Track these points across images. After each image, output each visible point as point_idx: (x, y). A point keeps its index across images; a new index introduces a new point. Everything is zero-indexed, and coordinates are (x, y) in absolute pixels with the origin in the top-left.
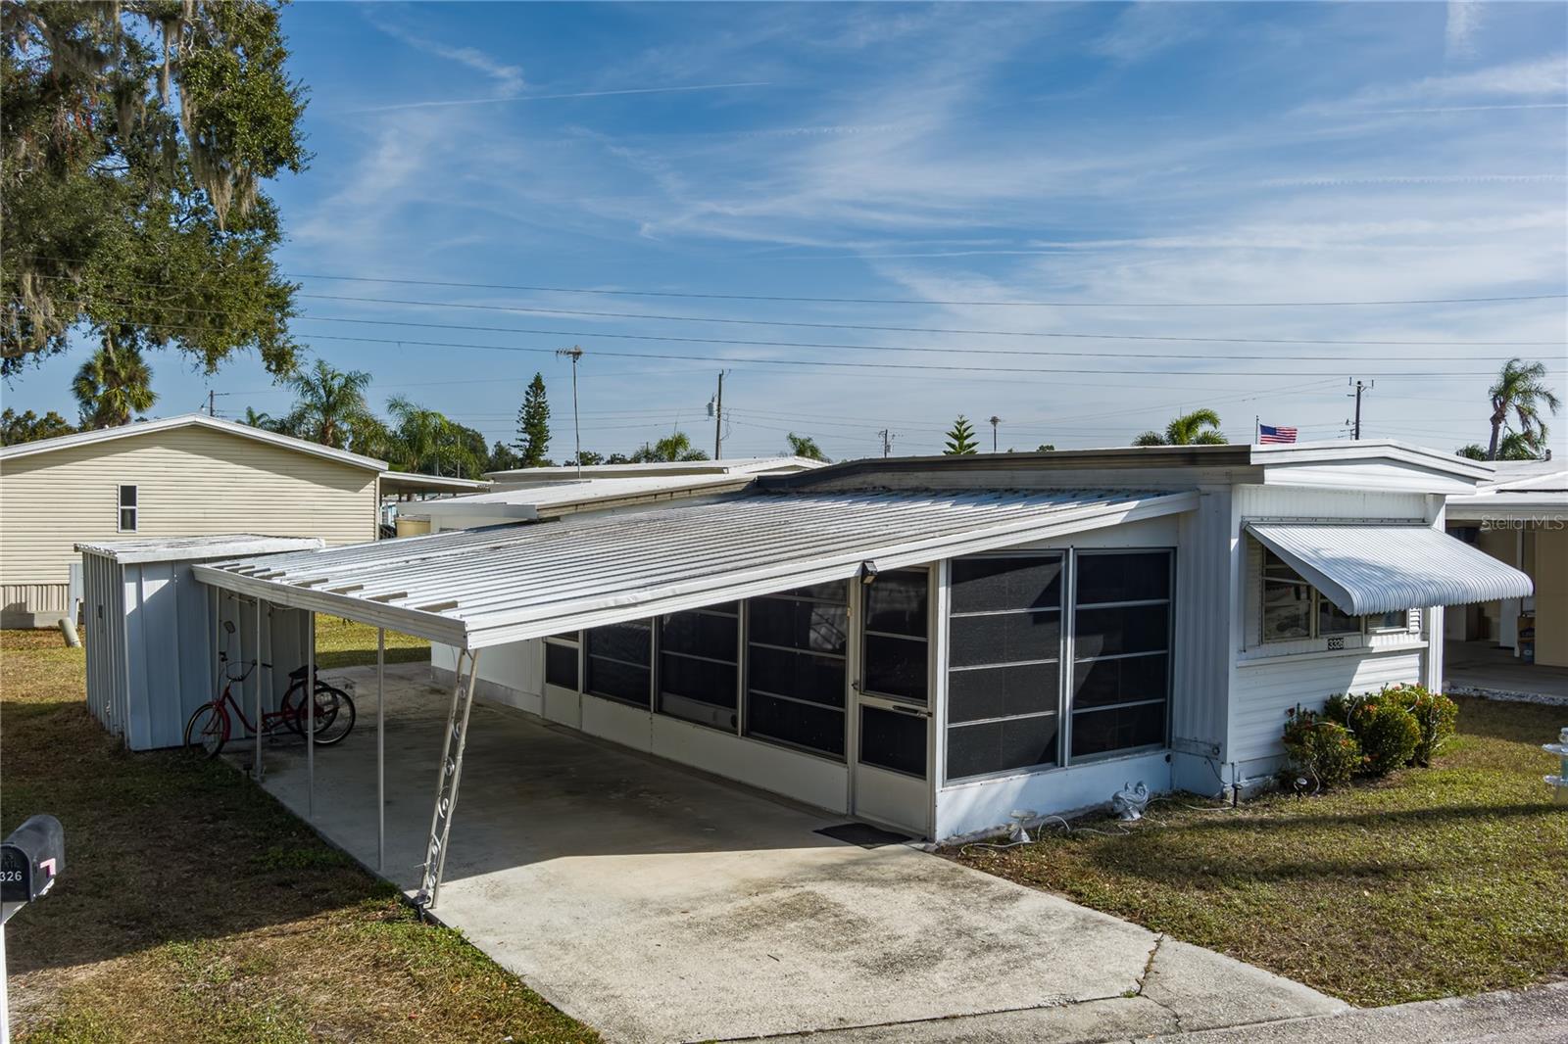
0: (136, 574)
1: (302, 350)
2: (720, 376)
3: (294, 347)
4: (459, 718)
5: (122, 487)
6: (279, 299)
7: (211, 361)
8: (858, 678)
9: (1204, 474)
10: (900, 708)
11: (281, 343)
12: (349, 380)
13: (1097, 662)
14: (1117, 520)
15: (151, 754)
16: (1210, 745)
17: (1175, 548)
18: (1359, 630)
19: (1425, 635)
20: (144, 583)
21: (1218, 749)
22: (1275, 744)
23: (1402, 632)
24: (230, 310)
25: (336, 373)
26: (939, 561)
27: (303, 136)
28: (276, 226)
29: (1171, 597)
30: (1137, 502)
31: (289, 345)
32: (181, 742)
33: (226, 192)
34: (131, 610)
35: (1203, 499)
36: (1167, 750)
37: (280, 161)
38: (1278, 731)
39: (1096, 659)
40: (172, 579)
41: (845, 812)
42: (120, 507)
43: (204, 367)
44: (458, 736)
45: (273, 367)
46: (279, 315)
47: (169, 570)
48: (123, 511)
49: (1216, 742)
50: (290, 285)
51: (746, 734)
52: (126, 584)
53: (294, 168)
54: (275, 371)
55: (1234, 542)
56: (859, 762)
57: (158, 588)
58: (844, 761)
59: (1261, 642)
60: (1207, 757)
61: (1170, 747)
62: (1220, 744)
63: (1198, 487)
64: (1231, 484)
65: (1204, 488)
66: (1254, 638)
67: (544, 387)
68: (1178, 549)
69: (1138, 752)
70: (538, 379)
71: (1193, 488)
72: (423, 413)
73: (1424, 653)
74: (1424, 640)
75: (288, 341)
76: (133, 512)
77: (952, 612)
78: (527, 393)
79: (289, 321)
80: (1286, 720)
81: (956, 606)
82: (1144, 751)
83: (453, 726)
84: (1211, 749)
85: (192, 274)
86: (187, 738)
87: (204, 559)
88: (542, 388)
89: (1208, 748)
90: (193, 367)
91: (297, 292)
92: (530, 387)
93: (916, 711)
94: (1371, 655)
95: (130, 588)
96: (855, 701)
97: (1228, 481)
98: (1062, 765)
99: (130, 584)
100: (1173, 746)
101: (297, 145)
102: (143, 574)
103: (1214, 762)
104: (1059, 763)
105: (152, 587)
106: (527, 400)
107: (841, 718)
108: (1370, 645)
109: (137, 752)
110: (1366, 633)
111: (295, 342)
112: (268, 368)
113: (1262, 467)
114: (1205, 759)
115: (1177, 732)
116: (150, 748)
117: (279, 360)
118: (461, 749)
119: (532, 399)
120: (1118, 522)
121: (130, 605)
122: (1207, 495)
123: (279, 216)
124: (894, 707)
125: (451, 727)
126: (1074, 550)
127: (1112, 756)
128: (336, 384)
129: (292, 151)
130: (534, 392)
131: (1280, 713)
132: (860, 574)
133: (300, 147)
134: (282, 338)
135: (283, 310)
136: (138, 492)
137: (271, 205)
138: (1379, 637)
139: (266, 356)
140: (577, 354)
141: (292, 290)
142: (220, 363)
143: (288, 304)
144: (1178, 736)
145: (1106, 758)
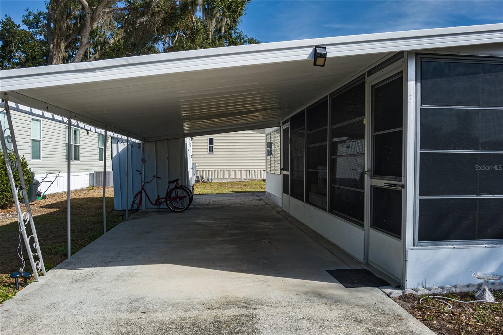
5: (209, 138)
8: (370, 167)
10: (387, 184)
20: (119, 144)
33: (213, 24)
34: (114, 156)
42: (209, 145)
48: (210, 146)
52: (113, 144)
56: (371, 226)
58: (362, 225)
76: (212, 147)
77: (422, 104)
81: (425, 98)
93: (395, 186)
95: (114, 146)
96: (368, 184)
109: (116, 210)
116: (121, 209)
121: (114, 154)
124: (385, 184)
136: (214, 140)
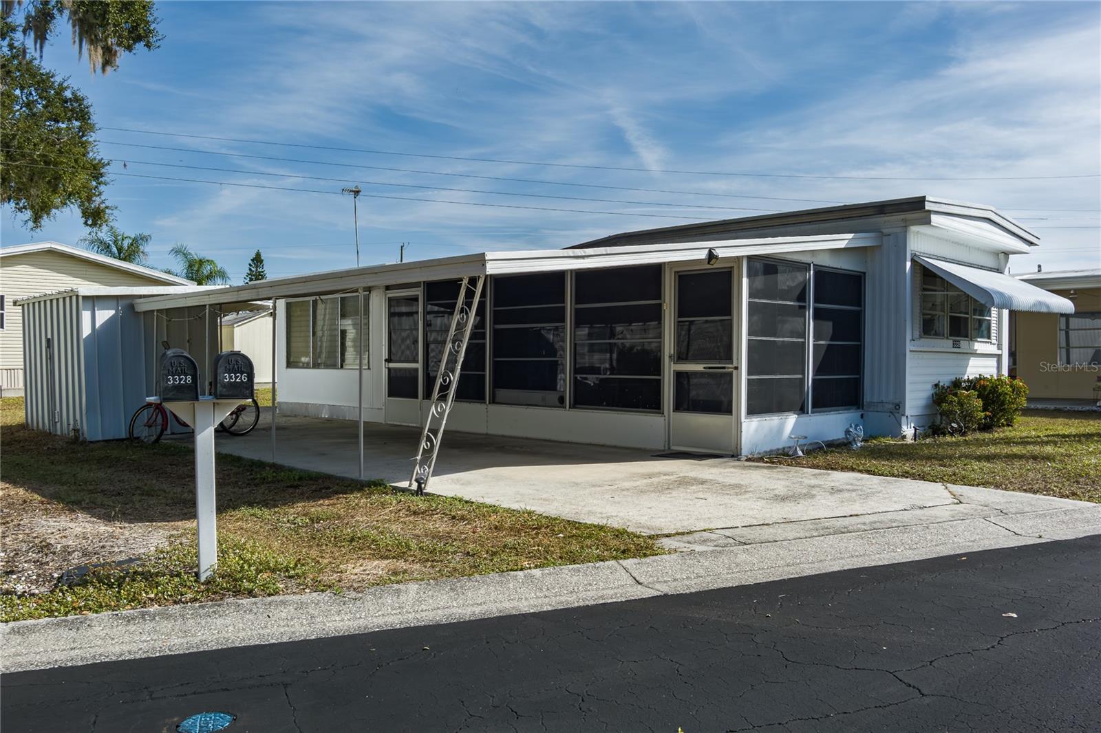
0: (90, 304)
1: (112, 210)
2: (402, 247)
3: (107, 207)
4: (457, 339)
6: (96, 171)
7: (37, 219)
8: (672, 352)
9: (885, 222)
10: (710, 368)
11: (96, 204)
12: (135, 241)
13: (829, 345)
14: (842, 245)
15: (102, 443)
16: (893, 404)
17: (864, 273)
18: (967, 337)
19: (1000, 347)
20: (97, 312)
21: (899, 405)
22: (927, 407)
23: (988, 342)
24: (64, 173)
25: (125, 236)
26: (743, 256)
27: (158, 20)
28: (89, 118)
29: (863, 306)
30: (853, 235)
31: (103, 206)
32: (123, 436)
34: (86, 335)
35: (885, 238)
36: (861, 410)
37: (139, 39)
38: (928, 398)
39: (828, 343)
40: (117, 311)
41: (663, 448)
43: (31, 224)
44: (457, 352)
45: (90, 222)
46: (94, 183)
47: (114, 303)
49: (897, 401)
50: (103, 161)
51: (573, 406)
52: (83, 312)
53: (148, 45)
54: (90, 226)
55: (908, 264)
56: (674, 411)
57: (106, 318)
58: (661, 413)
59: (921, 337)
60: (891, 412)
61: (863, 408)
62: (900, 402)
63: (882, 230)
64: (906, 225)
65: (885, 231)
66: (917, 334)
67: (263, 260)
68: (867, 274)
69: (846, 409)
70: (258, 254)
71: (877, 230)
72: (200, 260)
73: (999, 357)
74: (999, 349)
75: (102, 202)
76: (3, 315)
77: (749, 297)
78: (250, 265)
79: (102, 188)
80: (933, 392)
81: (754, 293)
82: (849, 409)
83: (451, 345)
84: (893, 407)
85: (35, 145)
86: (131, 433)
87: (141, 295)
88: (261, 261)
89: (891, 406)
90: (22, 224)
91: (107, 167)
92: (253, 260)
93: (724, 368)
94: (975, 354)
95: (86, 316)
96: (670, 369)
97: (904, 225)
98: (808, 413)
99: (86, 312)
100: (865, 408)
101: (152, 28)
102: (96, 305)
103: (897, 415)
104: (806, 412)
105: (104, 315)
106: (250, 269)
107: (658, 385)
108: (975, 348)
109: (91, 442)
110: (971, 340)
111: (107, 203)
112: (86, 223)
113: (929, 211)
114: (888, 414)
115: (867, 398)
116: (100, 439)
117: (94, 216)
118: (461, 360)
119: (253, 269)
120: (843, 246)
121: (86, 331)
122: (889, 235)
123: (91, 110)
124: (704, 368)
125: (449, 346)
126: (814, 265)
127: (834, 411)
128: (126, 244)
129: (149, 32)
130: (255, 264)
131: (929, 386)
132: (707, 257)
133: (154, 29)
134: (98, 200)
135: (98, 179)
136: (6, 300)
137: (85, 103)
138: (980, 344)
139: (86, 214)
140: (357, 193)
141: (104, 166)
142: (45, 221)
143: (102, 175)
144: (868, 400)
145: (830, 411)
